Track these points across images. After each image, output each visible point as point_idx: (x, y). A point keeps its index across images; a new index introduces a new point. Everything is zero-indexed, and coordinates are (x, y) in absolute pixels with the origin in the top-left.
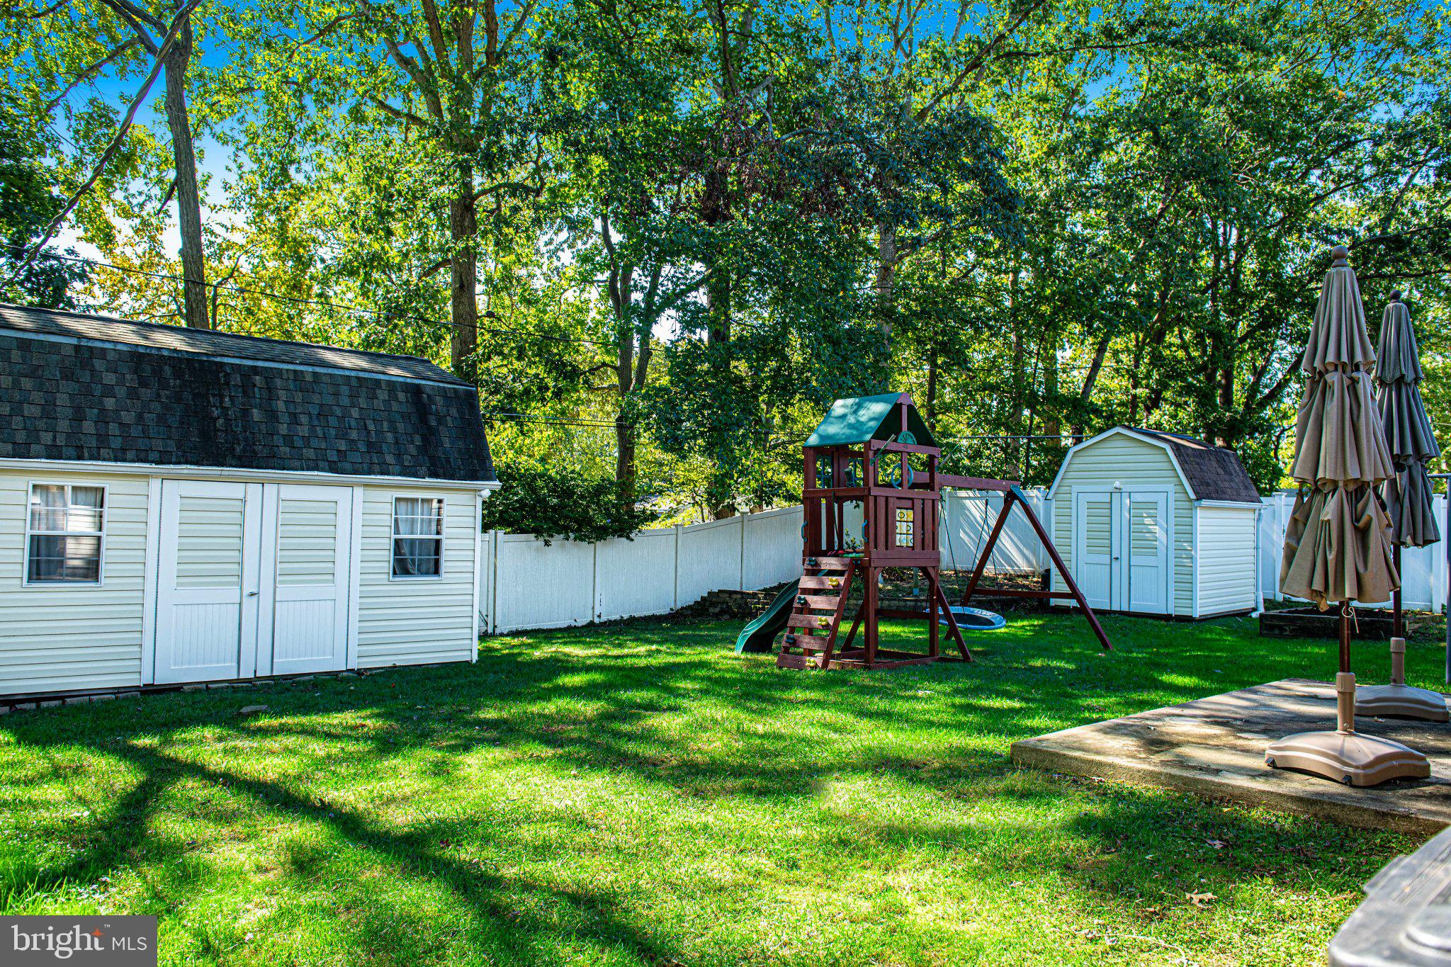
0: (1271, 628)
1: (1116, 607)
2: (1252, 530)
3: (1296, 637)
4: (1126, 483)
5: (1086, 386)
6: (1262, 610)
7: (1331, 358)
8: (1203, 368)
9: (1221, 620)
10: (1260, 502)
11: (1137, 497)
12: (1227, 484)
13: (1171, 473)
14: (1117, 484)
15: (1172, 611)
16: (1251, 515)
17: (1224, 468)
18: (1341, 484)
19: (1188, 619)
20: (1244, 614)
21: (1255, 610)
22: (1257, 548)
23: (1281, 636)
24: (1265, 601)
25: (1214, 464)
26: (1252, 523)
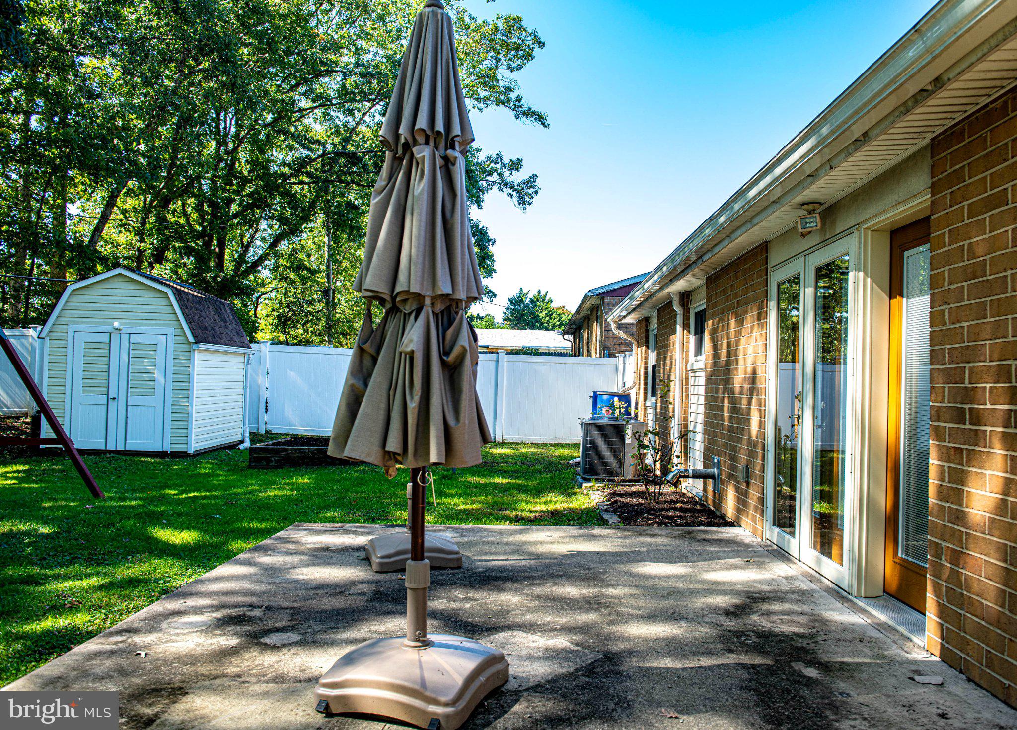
0: (259, 460)
1: (111, 447)
2: (242, 372)
3: (281, 467)
4: (125, 324)
5: (93, 236)
6: (247, 444)
7: (422, 122)
8: (201, 235)
9: (213, 454)
10: (250, 347)
11: (135, 339)
12: (222, 330)
13: (171, 317)
14: (116, 324)
15: (168, 448)
16: (241, 359)
17: (220, 315)
18: (428, 301)
19: (183, 455)
20: (233, 446)
21: (242, 442)
22: (245, 388)
23: (267, 467)
24: (250, 433)
25: (211, 310)
26: (242, 366)
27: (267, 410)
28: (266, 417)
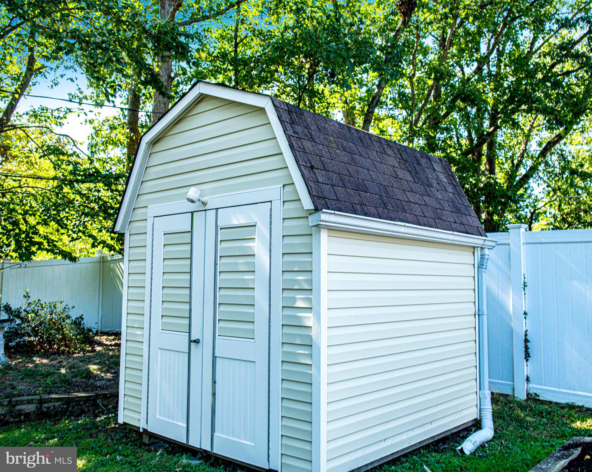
2: (470, 283)
4: (214, 191)
6: (489, 430)
10: (482, 234)
16: (467, 258)
22: (479, 314)
24: (495, 401)
26: (470, 271)
27: (527, 356)
28: (526, 369)
